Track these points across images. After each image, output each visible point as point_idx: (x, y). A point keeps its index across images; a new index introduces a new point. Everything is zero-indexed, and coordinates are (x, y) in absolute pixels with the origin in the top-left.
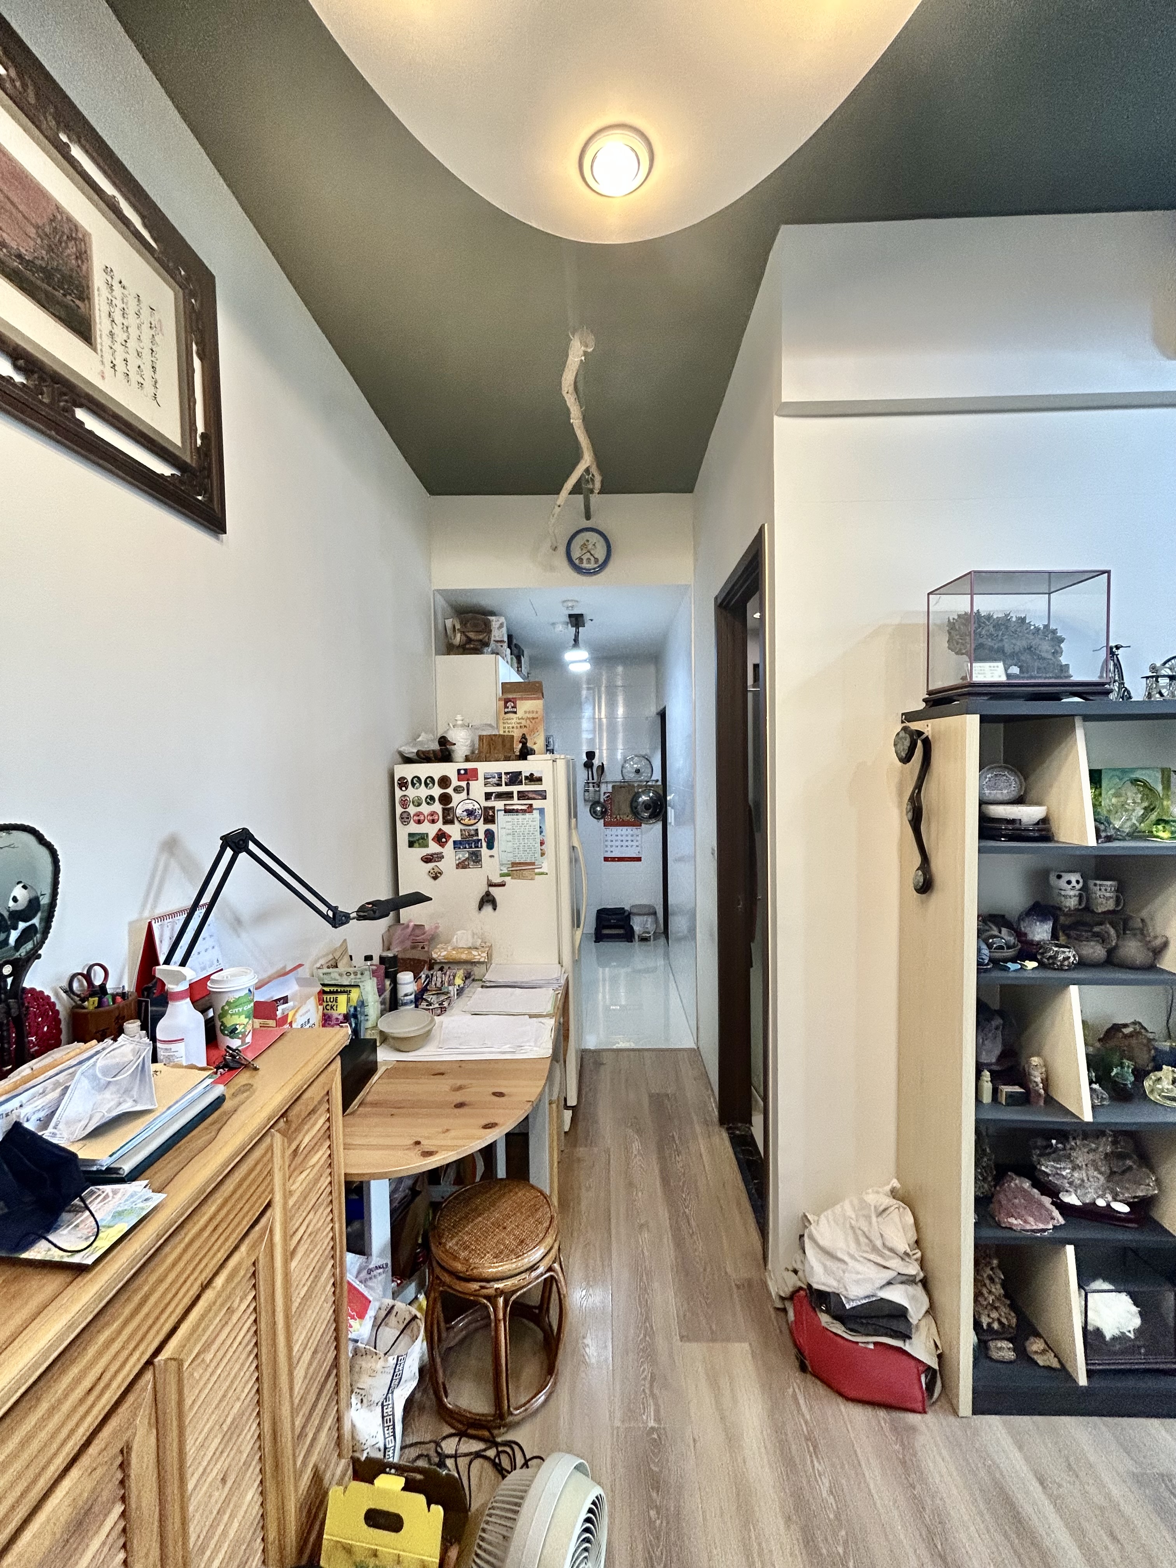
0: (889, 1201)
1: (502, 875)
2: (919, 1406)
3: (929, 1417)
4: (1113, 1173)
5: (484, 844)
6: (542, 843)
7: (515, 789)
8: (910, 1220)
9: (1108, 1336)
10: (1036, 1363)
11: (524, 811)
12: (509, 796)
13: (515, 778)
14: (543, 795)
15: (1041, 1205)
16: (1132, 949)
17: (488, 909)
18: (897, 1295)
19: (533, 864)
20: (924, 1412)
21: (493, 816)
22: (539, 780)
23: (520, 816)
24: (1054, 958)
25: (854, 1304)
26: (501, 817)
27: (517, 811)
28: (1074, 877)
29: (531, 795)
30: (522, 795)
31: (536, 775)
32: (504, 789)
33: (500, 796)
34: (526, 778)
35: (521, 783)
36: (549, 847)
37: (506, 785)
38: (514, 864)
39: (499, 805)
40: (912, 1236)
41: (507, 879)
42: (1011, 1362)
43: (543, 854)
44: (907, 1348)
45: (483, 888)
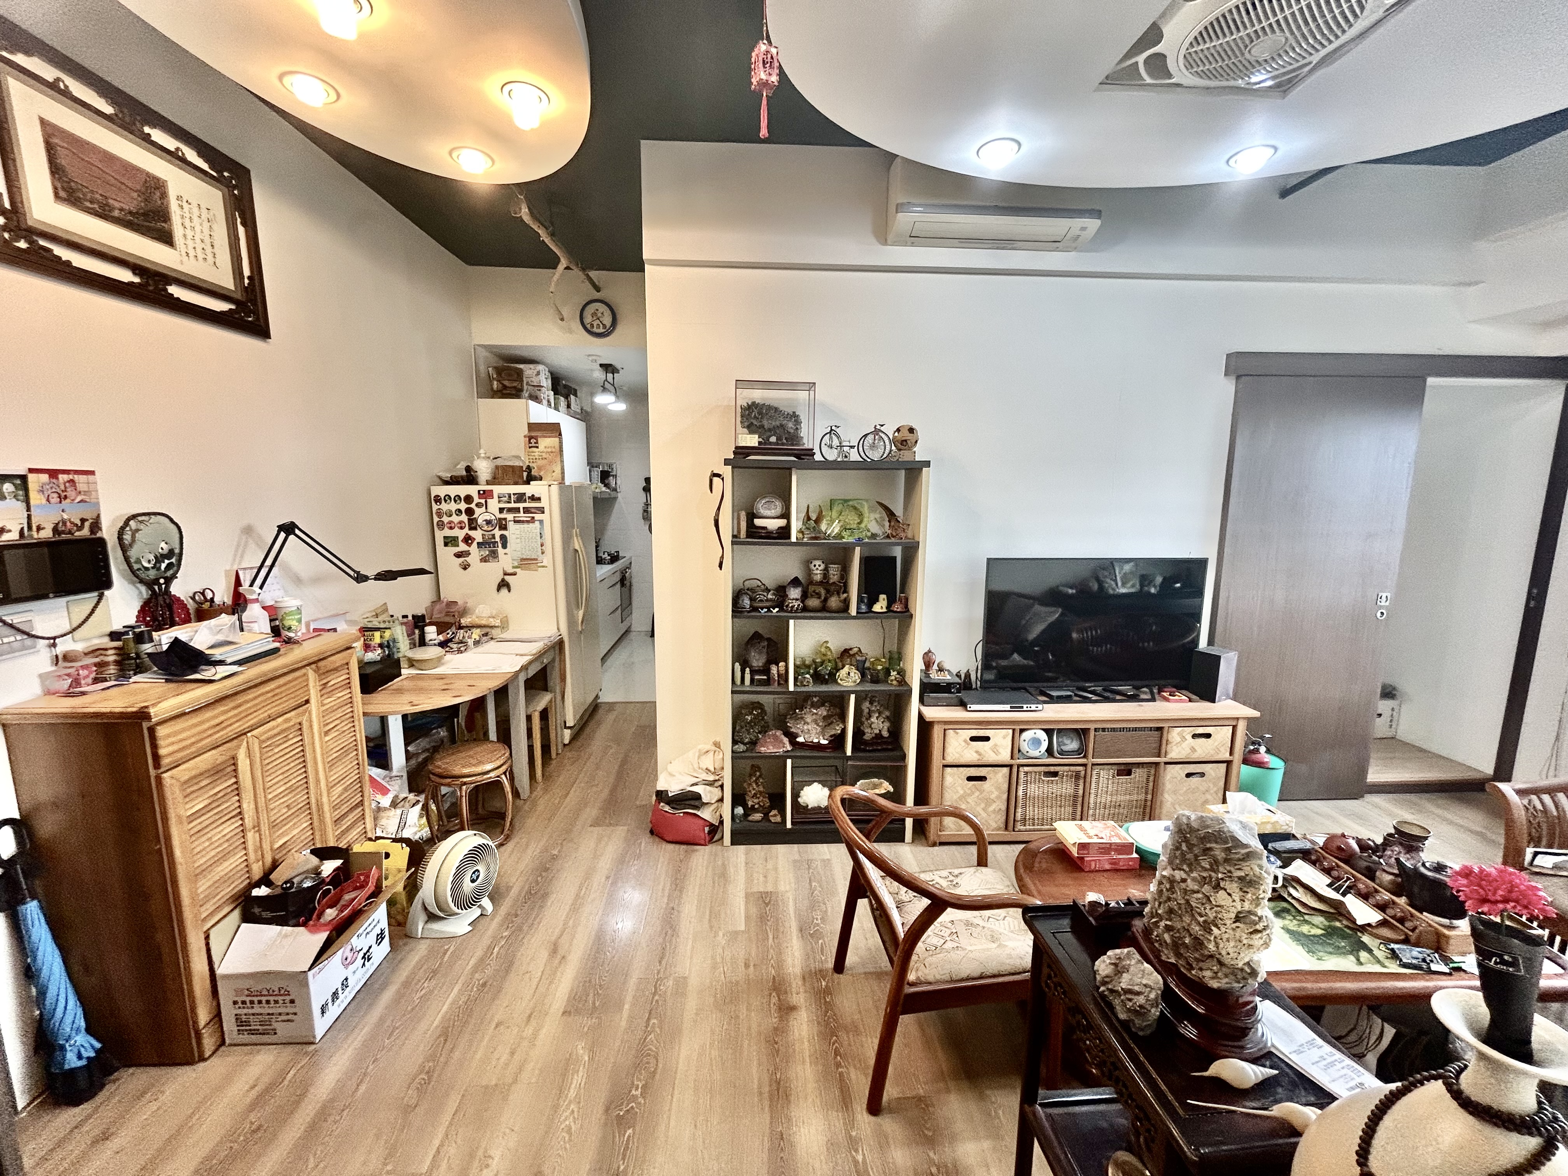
1: (514, 567)
2: (703, 842)
3: (707, 848)
4: (826, 726)
5: (500, 545)
6: (542, 545)
7: (521, 505)
9: (810, 807)
10: (771, 822)
11: (528, 522)
12: (517, 510)
13: (521, 498)
14: (542, 510)
15: (782, 741)
17: (504, 591)
18: (698, 789)
19: (536, 559)
20: (705, 846)
21: (506, 525)
22: (539, 499)
23: (526, 525)
25: (674, 795)
26: (511, 525)
27: (523, 522)
28: (817, 563)
29: (533, 510)
30: (527, 510)
31: (537, 495)
32: (513, 505)
33: (510, 510)
34: (529, 498)
35: (525, 501)
36: (548, 548)
37: (515, 502)
38: (522, 560)
39: (510, 517)
41: (518, 570)
42: (758, 822)
43: (543, 553)
44: (699, 813)
45: (500, 576)
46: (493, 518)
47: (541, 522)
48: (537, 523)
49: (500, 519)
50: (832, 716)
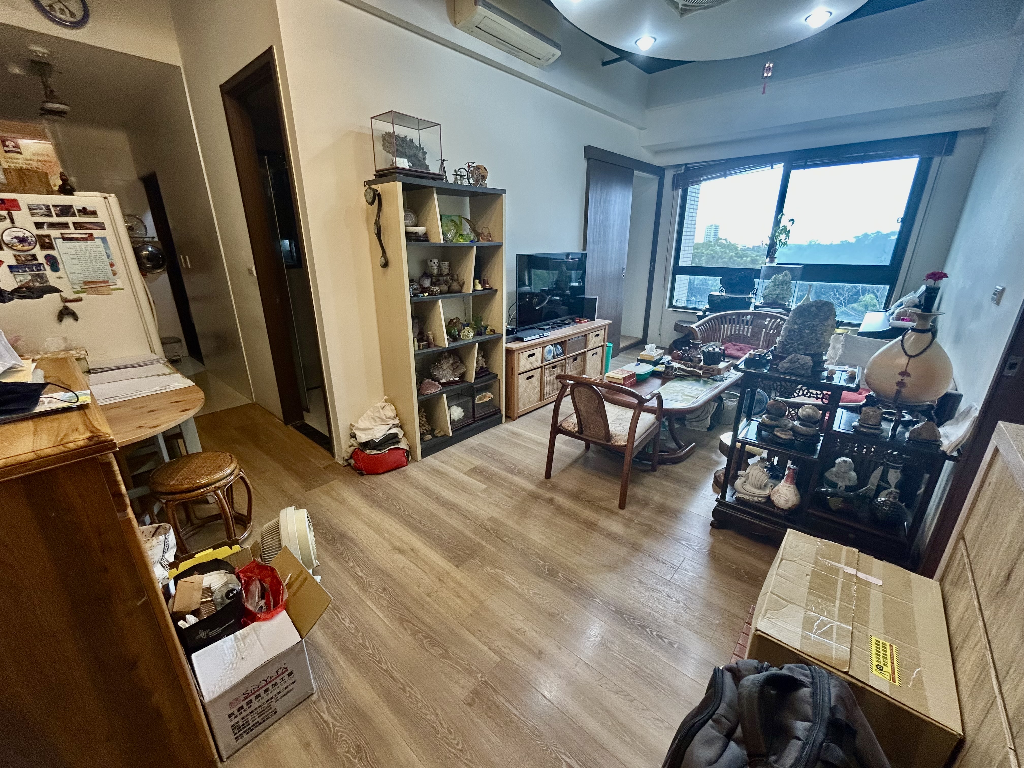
0: (384, 404)
1: (75, 293)
2: (405, 464)
3: (409, 466)
4: (454, 369)
5: (48, 268)
6: (112, 265)
7: (69, 220)
8: (393, 407)
9: (456, 420)
10: (438, 437)
11: (84, 239)
12: (65, 226)
13: (66, 210)
14: (101, 226)
15: (435, 385)
16: (455, 286)
17: (68, 321)
18: (394, 431)
19: (107, 282)
20: (407, 465)
21: (51, 243)
22: (94, 213)
23: (82, 244)
24: (433, 291)
25: (379, 440)
26: (59, 243)
27: (77, 239)
28: (436, 261)
29: (88, 226)
30: (77, 226)
31: (89, 209)
32: (55, 219)
33: (52, 225)
34: (79, 211)
35: (74, 215)
36: (119, 268)
37: (58, 216)
38: (86, 283)
39: (55, 233)
40: (395, 412)
41: (81, 295)
42: (431, 440)
43: (115, 274)
44: (399, 446)
45: (60, 305)
46: (27, 234)
47: (104, 239)
48: (98, 242)
49: (39, 236)
50: (457, 362)
